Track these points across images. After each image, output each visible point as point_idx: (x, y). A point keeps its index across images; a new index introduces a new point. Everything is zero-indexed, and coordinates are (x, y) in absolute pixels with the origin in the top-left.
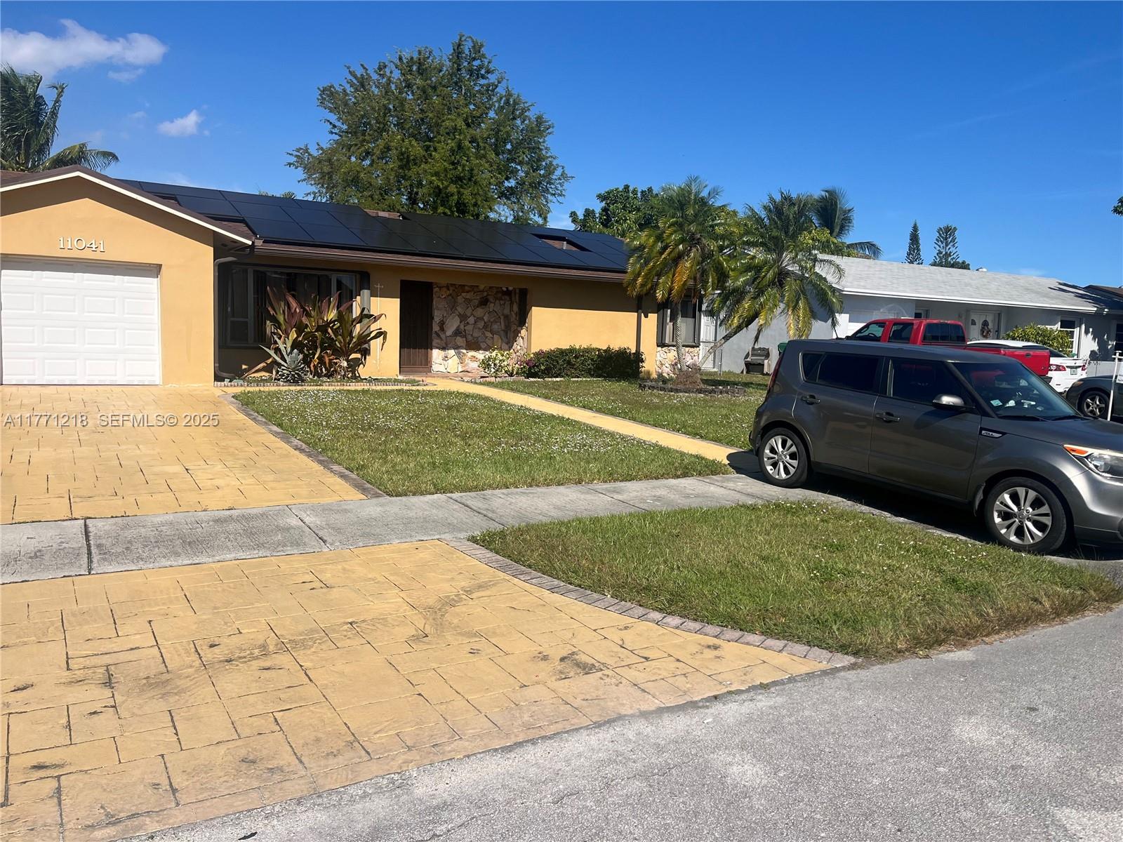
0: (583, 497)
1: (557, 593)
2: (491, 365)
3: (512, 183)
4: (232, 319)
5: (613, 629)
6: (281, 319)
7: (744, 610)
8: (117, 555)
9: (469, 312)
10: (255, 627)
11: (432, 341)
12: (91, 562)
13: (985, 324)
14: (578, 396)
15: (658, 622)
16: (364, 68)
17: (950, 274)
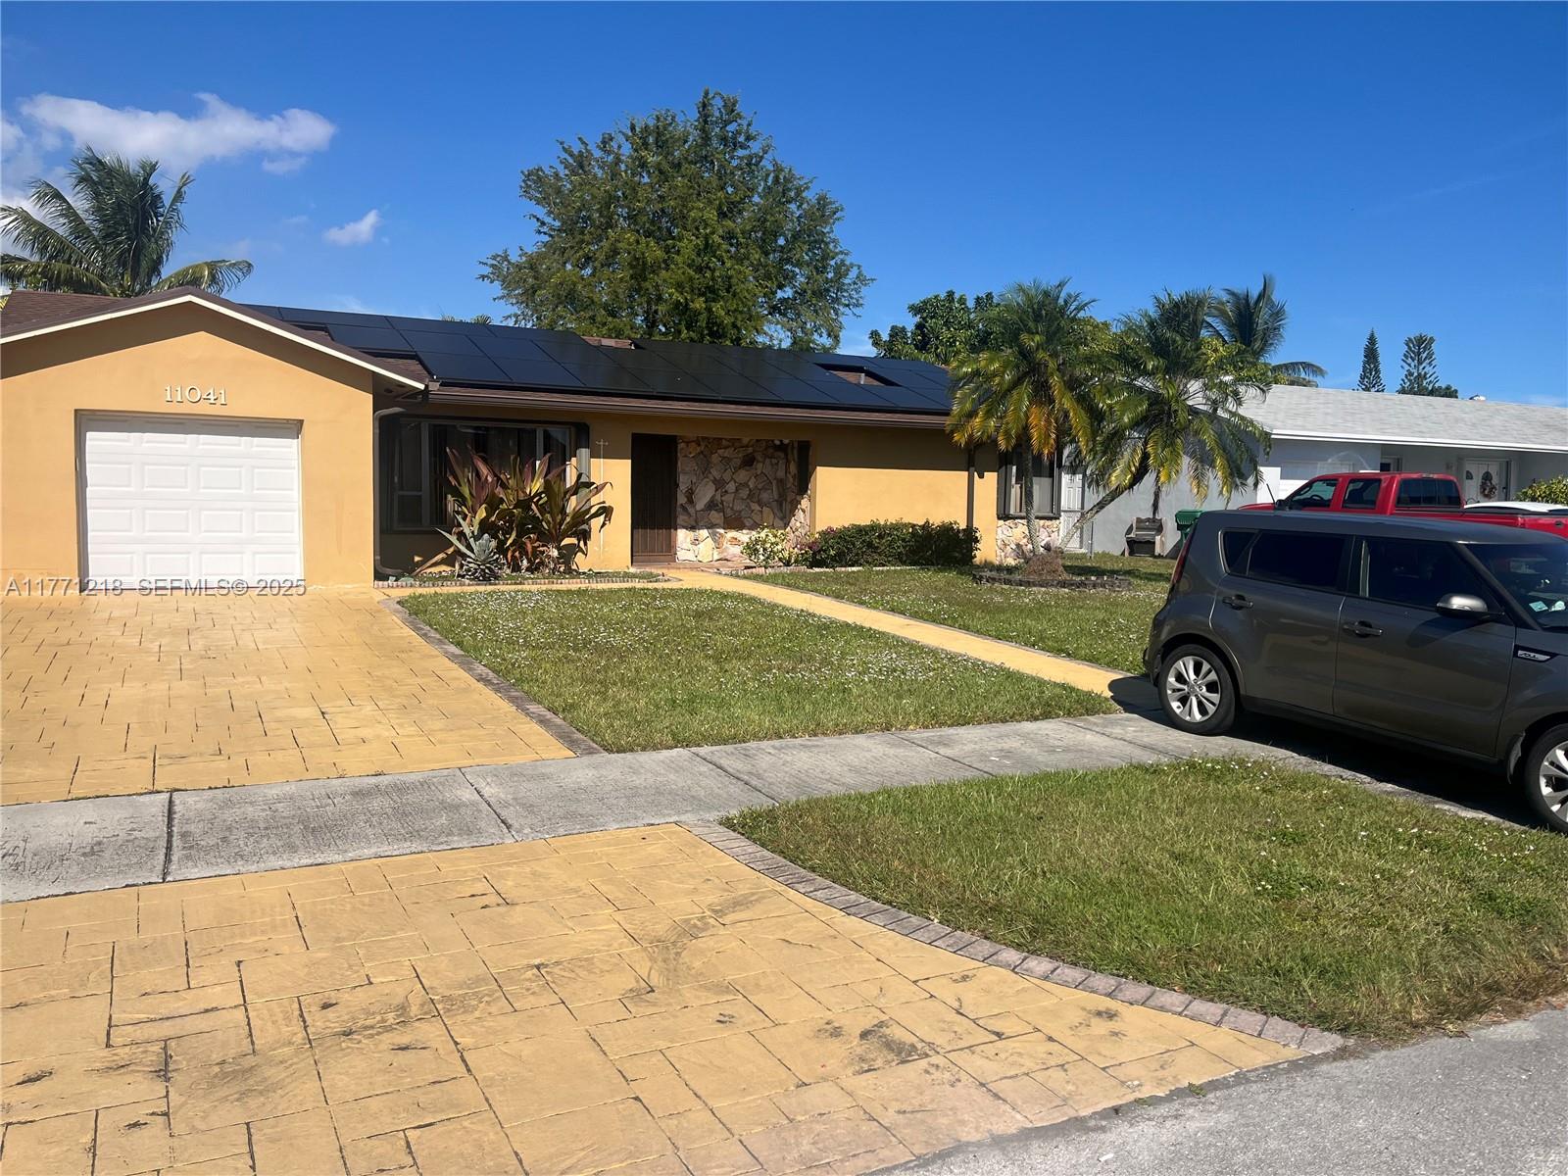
0: (892, 751)
1: (854, 915)
2: (758, 551)
3: (788, 292)
4: (401, 493)
5: (944, 981)
6: (466, 491)
7: (1153, 949)
8: (207, 850)
9: (727, 476)
10: (393, 974)
11: (676, 518)
12: (170, 861)
13: (1487, 477)
14: (883, 593)
15: (1015, 967)
16: (583, 143)
17: (1431, 405)
